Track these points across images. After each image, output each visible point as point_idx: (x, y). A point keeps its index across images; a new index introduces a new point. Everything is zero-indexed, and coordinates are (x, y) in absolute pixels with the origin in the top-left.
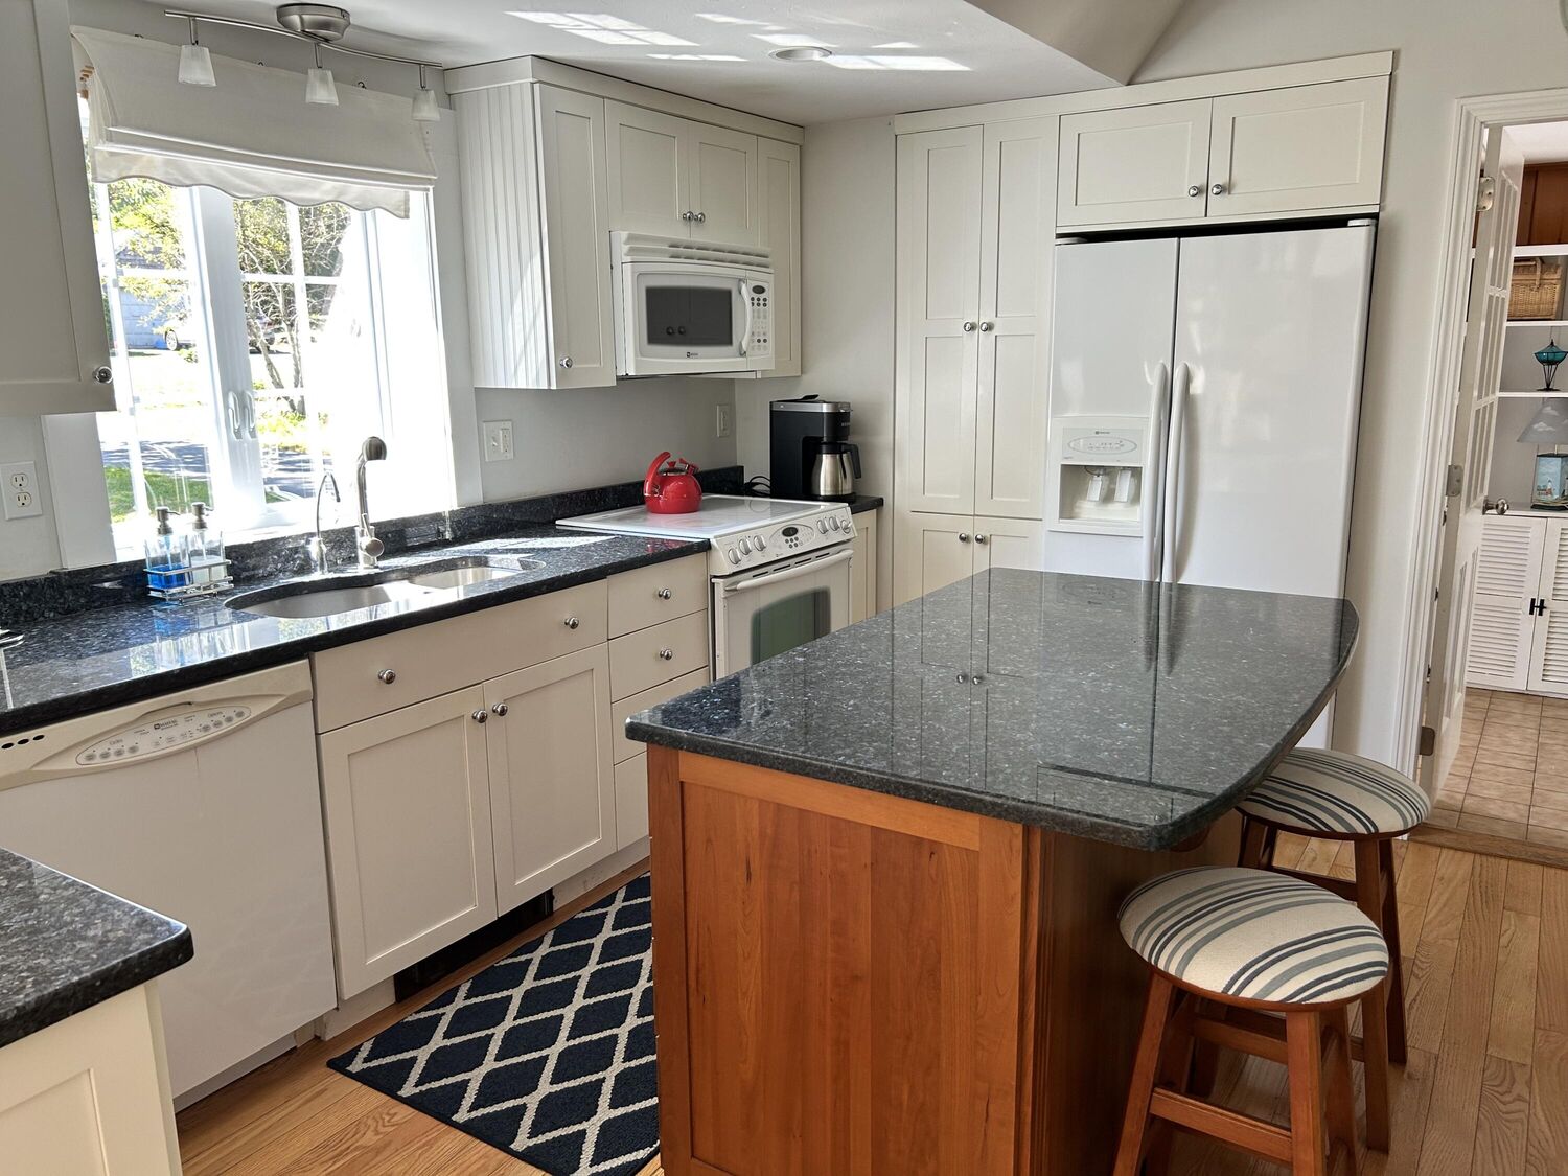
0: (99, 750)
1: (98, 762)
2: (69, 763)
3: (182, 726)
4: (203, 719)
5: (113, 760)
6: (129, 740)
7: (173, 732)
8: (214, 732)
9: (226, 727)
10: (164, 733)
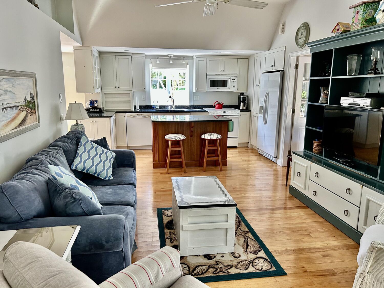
0: (134, 116)
1: (134, 117)
2: (132, 116)
3: (141, 116)
4: (142, 116)
5: (135, 117)
6: (137, 116)
7: (140, 116)
8: (143, 117)
9: (144, 117)
10: (139, 116)
